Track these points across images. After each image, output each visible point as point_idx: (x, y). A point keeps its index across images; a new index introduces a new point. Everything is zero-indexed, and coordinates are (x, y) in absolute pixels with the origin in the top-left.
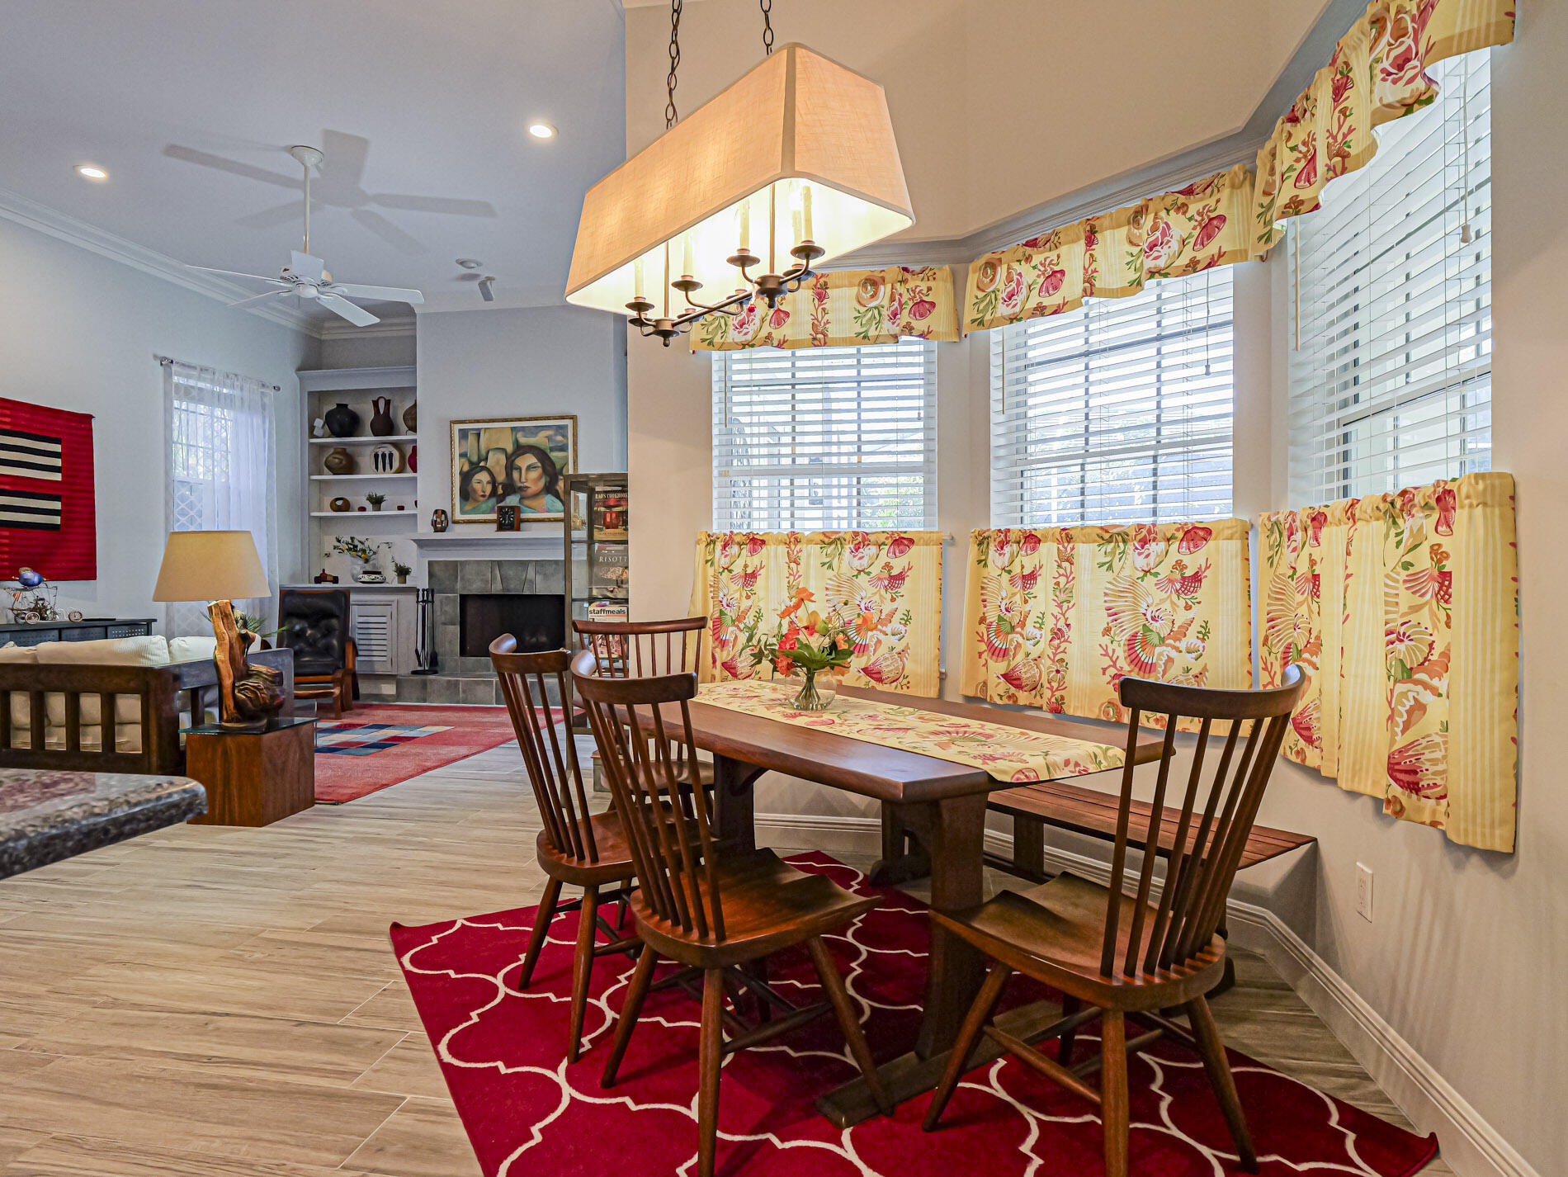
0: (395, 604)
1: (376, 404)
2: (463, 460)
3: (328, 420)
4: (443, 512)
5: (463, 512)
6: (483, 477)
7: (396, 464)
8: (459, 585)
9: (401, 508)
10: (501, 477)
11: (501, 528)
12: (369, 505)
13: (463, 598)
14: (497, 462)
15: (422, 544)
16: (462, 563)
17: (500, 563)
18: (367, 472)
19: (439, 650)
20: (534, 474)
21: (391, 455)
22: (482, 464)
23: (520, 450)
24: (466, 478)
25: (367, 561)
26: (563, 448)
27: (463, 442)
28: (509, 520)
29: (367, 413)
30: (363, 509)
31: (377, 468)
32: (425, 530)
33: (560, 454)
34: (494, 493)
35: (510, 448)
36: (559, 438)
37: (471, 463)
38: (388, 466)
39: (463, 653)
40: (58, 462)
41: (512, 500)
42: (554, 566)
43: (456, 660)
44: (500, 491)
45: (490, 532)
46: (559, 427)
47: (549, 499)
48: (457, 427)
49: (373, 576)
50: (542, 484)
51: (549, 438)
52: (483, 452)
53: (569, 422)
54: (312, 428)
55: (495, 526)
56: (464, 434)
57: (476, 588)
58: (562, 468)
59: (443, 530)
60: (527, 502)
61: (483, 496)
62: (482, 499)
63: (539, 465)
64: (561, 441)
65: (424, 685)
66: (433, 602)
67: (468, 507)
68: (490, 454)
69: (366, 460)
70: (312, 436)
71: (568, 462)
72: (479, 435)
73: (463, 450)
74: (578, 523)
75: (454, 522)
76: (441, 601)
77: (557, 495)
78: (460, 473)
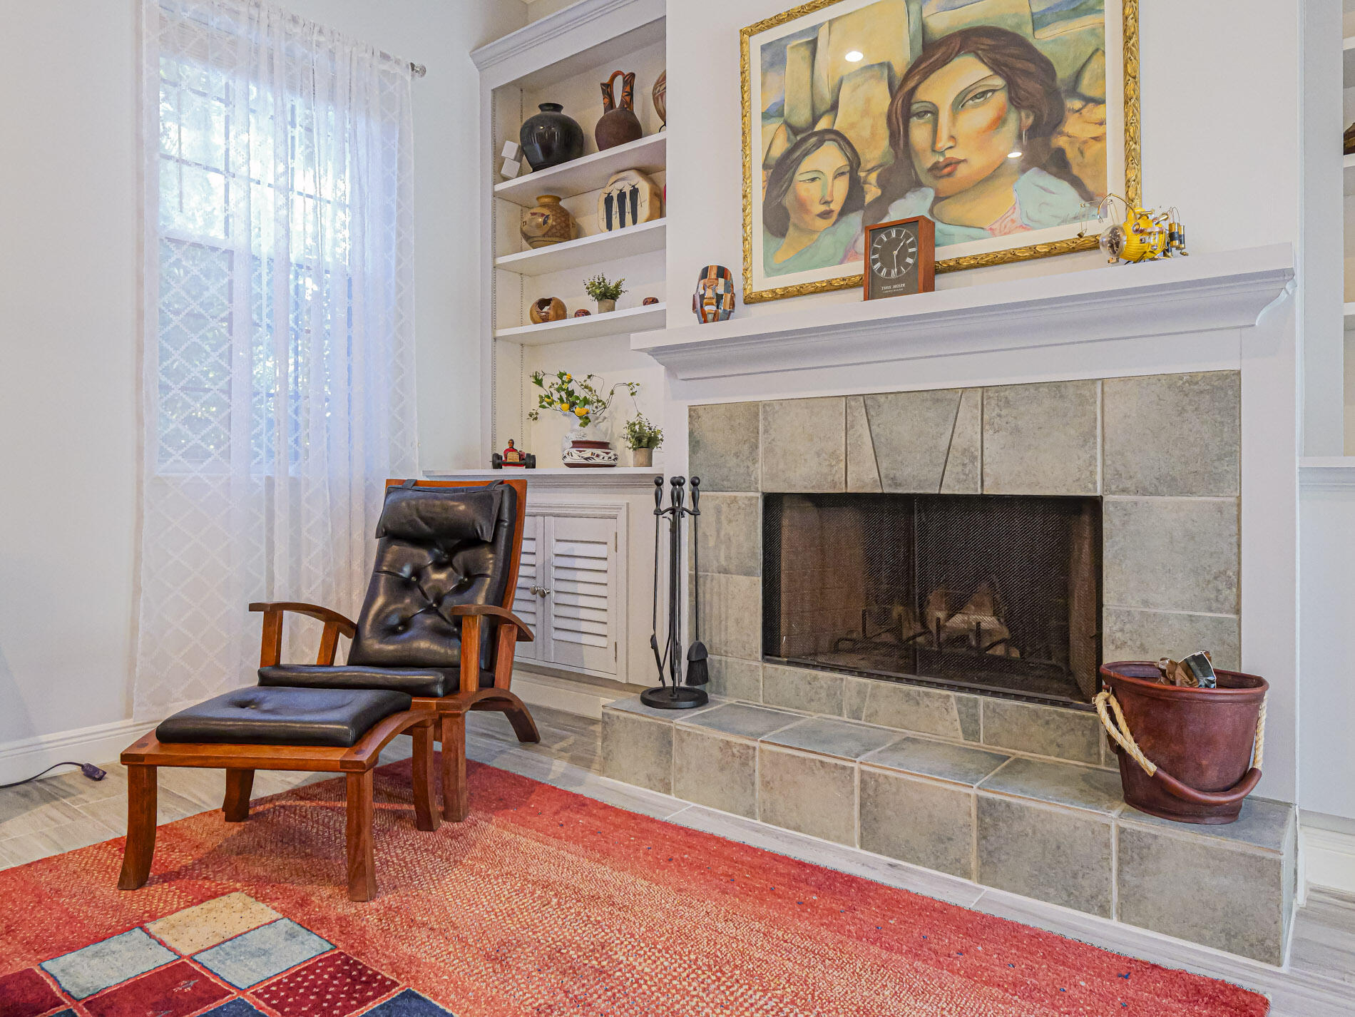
0: (622, 514)
1: (607, 89)
2: (775, 124)
4: (722, 272)
5: (770, 271)
6: (828, 159)
7: (644, 205)
8: (760, 470)
9: (651, 301)
10: (876, 150)
11: (876, 291)
12: (592, 304)
13: (772, 503)
14: (864, 107)
15: (674, 358)
16: (769, 406)
17: (868, 403)
19: (712, 637)
21: (635, 192)
22: (822, 125)
23: (932, 53)
24: (781, 174)
25: (586, 420)
27: (773, 78)
30: (582, 312)
31: (609, 222)
32: (681, 323)
33: (1076, 27)
34: (854, 200)
35: (902, 56)
37: (794, 130)
38: (628, 217)
39: (771, 650)
43: (752, 670)
44: (873, 188)
45: (845, 311)
47: (1034, 188)
48: (757, 41)
49: (588, 452)
50: (1004, 142)
52: (826, 88)
54: (499, 162)
55: (860, 292)
56: (775, 56)
57: (803, 474)
58: (1078, 75)
59: (722, 317)
60: (952, 209)
61: (825, 215)
62: (821, 224)
63: (999, 82)
65: (665, 739)
66: (696, 511)
67: (786, 248)
68: (846, 89)
69: (591, 213)
70: (498, 175)
71: (1098, 51)
72: (813, 44)
73: (773, 99)
74: (1157, 241)
75: (749, 301)
76: (718, 511)
77: (1059, 165)
78: (765, 166)
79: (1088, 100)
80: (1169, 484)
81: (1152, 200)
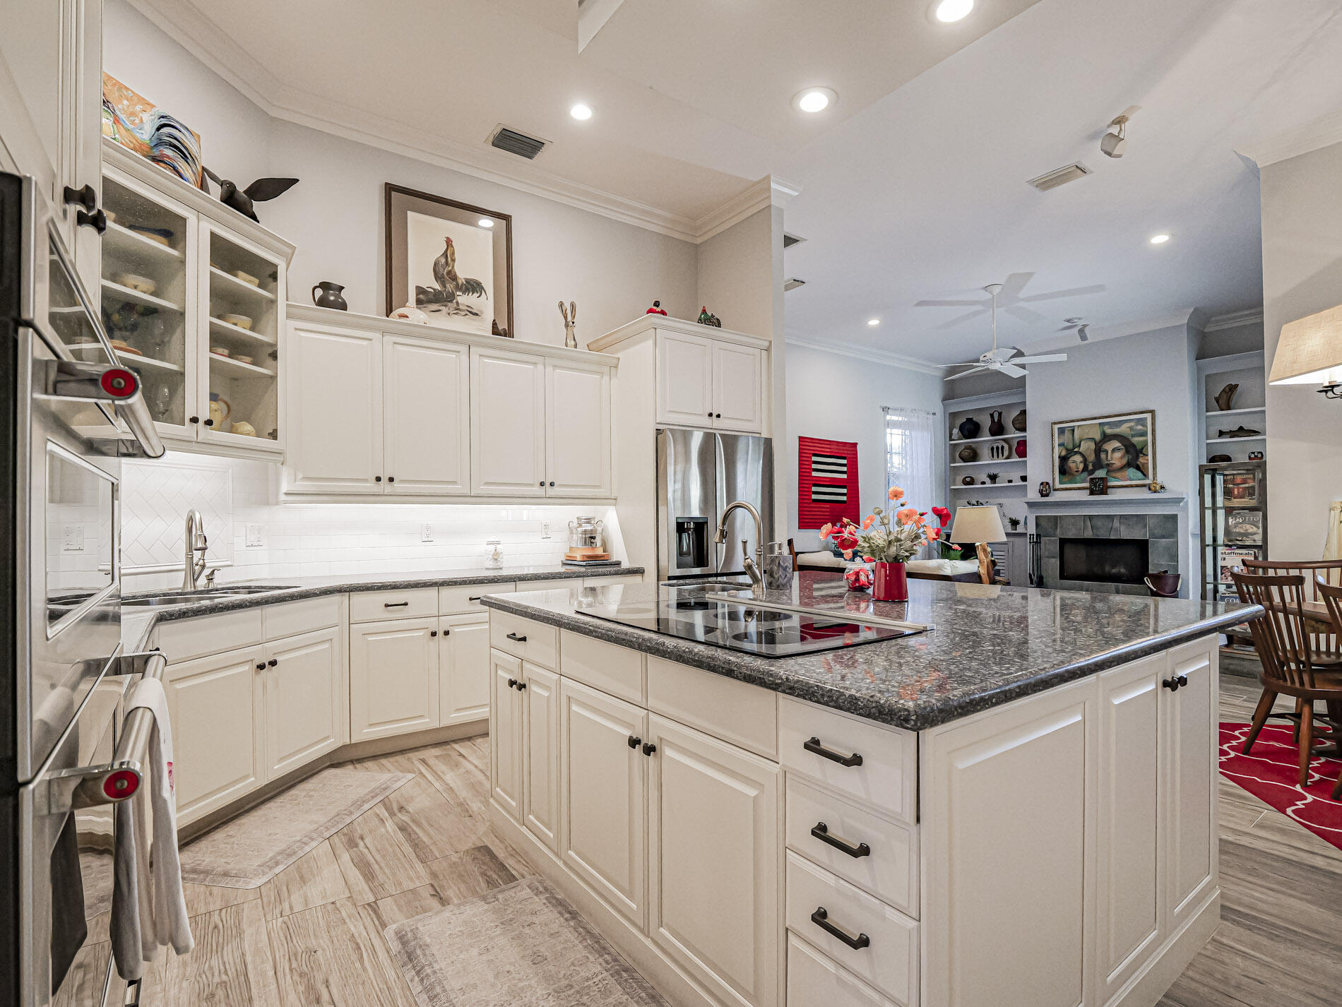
0: (1011, 544)
1: (992, 416)
2: (1061, 448)
3: (962, 428)
4: (1047, 483)
5: (1061, 483)
6: (1078, 458)
7: (1006, 453)
8: (1058, 532)
9: (1010, 481)
10: (1092, 458)
11: (1092, 493)
12: (988, 480)
13: (1063, 542)
14: (1089, 447)
15: (1031, 505)
16: (1060, 517)
17: (1091, 517)
18: (986, 460)
19: (1044, 574)
20: (1118, 455)
21: (1003, 447)
22: (1076, 450)
23: (1106, 438)
24: (1063, 460)
26: (1144, 434)
27: (1062, 437)
28: (1099, 488)
29: (986, 422)
30: (983, 483)
31: (993, 456)
32: (1033, 495)
33: (1141, 439)
34: (1085, 469)
35: (1098, 437)
36: (1139, 427)
37: (1067, 450)
38: (1000, 455)
39: (1062, 576)
40: (845, 469)
41: (1101, 473)
42: (1135, 519)
43: (1057, 580)
44: (1090, 467)
45: (1084, 496)
46: (1138, 420)
47: (1132, 472)
48: (1056, 427)
50: (1124, 461)
51: (1131, 428)
52: (1077, 441)
53: (1148, 416)
54: (951, 435)
55: (1088, 491)
56: (1062, 431)
57: (1071, 534)
58: (1142, 449)
59: (1047, 495)
60: (1112, 474)
61: (1078, 472)
62: (1076, 474)
63: (1123, 447)
64: (1141, 429)
66: (1040, 543)
67: (1065, 479)
68: (1083, 443)
69: (985, 451)
70: (951, 439)
71: (1147, 444)
72: (1073, 431)
73: (1061, 442)
74: (1158, 488)
75: (1055, 490)
76: (1045, 543)
77: (1138, 468)
78: (1059, 457)
79: (1144, 455)
80: (1163, 537)
81: (1160, 480)
